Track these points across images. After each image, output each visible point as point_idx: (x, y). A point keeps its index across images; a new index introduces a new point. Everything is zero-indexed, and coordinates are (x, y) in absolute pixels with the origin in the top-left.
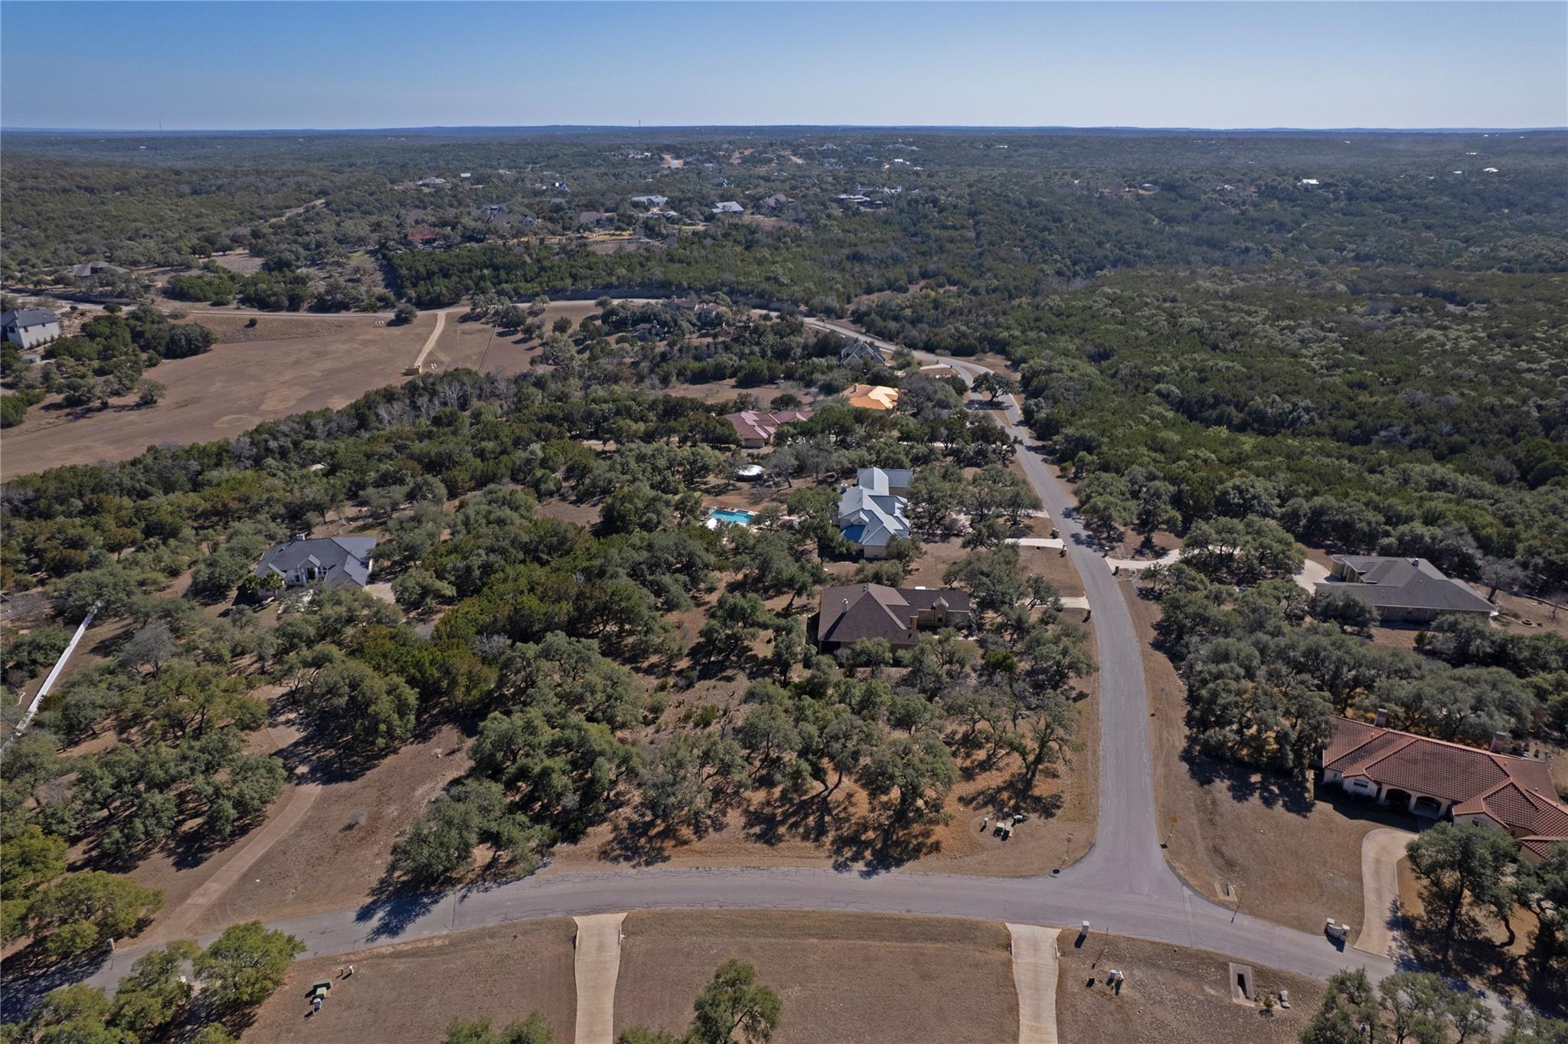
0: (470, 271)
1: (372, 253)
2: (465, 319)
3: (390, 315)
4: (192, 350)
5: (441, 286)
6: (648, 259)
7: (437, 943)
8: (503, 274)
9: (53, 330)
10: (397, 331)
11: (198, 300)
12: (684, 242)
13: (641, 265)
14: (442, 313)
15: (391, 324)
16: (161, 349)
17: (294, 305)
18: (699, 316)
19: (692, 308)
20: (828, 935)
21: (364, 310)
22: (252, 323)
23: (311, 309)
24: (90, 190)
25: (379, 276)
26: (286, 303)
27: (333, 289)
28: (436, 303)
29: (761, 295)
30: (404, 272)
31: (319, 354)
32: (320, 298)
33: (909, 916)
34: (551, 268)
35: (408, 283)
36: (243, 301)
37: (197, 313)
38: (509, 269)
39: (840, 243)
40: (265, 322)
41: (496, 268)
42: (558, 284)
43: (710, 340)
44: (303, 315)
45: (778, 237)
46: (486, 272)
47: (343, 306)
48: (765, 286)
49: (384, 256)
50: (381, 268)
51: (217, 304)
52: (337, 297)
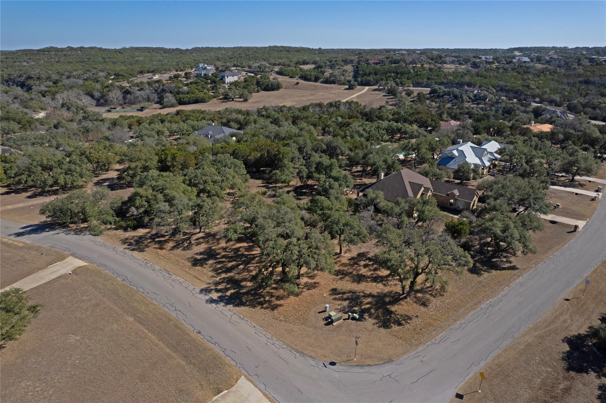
0: (386, 74)
1: (353, 66)
2: (375, 90)
3: (347, 86)
4: (273, 89)
5: (371, 78)
6: (466, 74)
8: (399, 76)
9: (236, 78)
10: (346, 91)
11: (286, 76)
12: (487, 70)
13: (462, 76)
14: (367, 88)
15: (346, 89)
16: (263, 87)
17: (316, 80)
18: (475, 96)
19: (473, 92)
21: (341, 84)
22: (297, 84)
23: (322, 82)
25: (352, 74)
26: (313, 79)
27: (332, 75)
28: (367, 84)
29: (516, 92)
30: (361, 72)
31: (312, 95)
32: (327, 79)
34: (420, 75)
35: (360, 76)
36: (300, 78)
37: (281, 78)
38: (402, 74)
39: (579, 75)
40: (302, 84)
41: (397, 73)
42: (420, 81)
43: (476, 105)
44: (318, 84)
45: (543, 71)
46: (392, 74)
47: (334, 82)
48: (521, 88)
49: (357, 67)
50: (354, 71)
51: (291, 77)
52: (332, 78)
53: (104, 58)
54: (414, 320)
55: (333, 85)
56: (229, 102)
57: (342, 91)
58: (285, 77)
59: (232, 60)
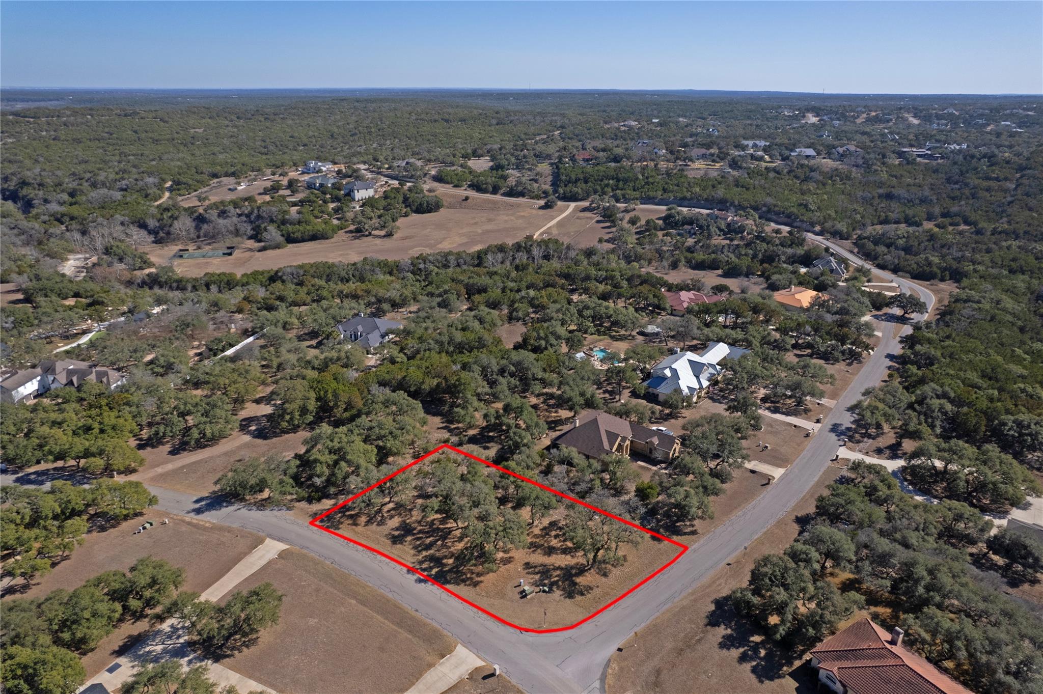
0: (602, 180)
1: (551, 164)
2: (584, 210)
3: (542, 202)
4: (429, 211)
5: (578, 189)
6: (720, 183)
7: (207, 525)
8: (621, 183)
9: (370, 193)
10: (541, 212)
11: (448, 183)
12: (751, 174)
13: (713, 187)
14: (573, 205)
15: (541, 208)
16: (414, 208)
17: (495, 190)
18: (729, 225)
19: (726, 219)
20: (363, 603)
21: (532, 198)
22: (467, 198)
23: (504, 195)
24: (447, 121)
25: (550, 178)
26: (491, 189)
27: (519, 183)
28: (573, 198)
29: (789, 216)
30: (564, 177)
31: (490, 220)
32: (512, 189)
33: (413, 613)
34: (652, 184)
35: (562, 185)
36: (469, 186)
37: (442, 190)
38: (626, 181)
39: (881, 185)
40: (474, 199)
41: (618, 180)
42: (651, 194)
43: (728, 242)
44: (498, 197)
45: (832, 175)
46: (611, 182)
47: (522, 194)
48: (795, 210)
49: (557, 167)
50: (553, 173)
51: (456, 186)
52: (520, 189)
53: (136, 132)
54: (595, 590)
55: (520, 200)
56: (365, 239)
57: (534, 212)
58: (447, 186)
59: (356, 138)
